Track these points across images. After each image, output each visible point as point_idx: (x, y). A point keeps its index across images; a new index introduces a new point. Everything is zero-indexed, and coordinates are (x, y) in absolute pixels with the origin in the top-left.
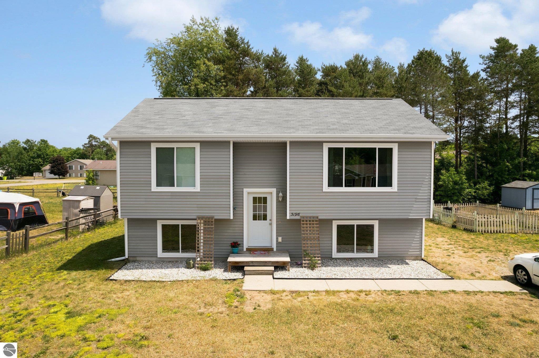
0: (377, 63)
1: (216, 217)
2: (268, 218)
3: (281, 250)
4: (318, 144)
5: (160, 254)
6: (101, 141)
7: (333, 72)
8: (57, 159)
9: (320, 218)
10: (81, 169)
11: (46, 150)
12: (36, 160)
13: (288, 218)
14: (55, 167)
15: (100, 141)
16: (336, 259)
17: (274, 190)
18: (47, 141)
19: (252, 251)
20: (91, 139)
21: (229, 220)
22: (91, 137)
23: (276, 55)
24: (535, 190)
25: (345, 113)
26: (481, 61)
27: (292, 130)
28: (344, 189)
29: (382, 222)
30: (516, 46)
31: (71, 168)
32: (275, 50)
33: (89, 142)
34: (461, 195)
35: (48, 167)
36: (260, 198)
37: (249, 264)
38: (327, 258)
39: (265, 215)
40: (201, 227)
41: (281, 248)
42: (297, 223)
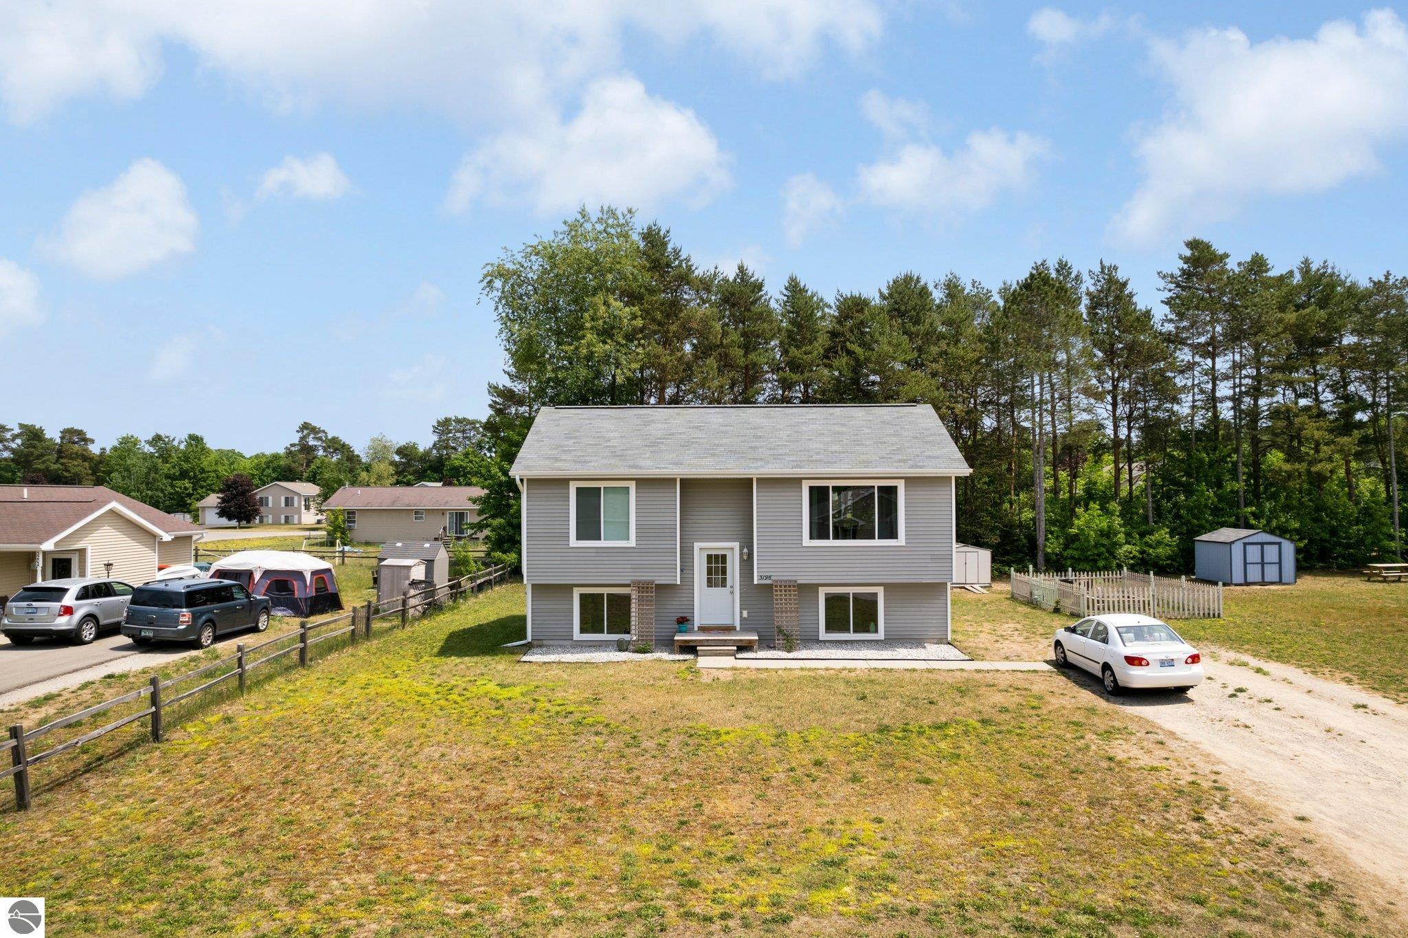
0: (953, 289)
1: (657, 582)
2: (729, 583)
3: (745, 629)
4: (796, 482)
5: (577, 635)
6: (330, 437)
7: (857, 311)
8: (235, 482)
9: (799, 582)
10: (287, 504)
11: (199, 459)
12: (179, 483)
13: (755, 582)
14: (232, 499)
15: (326, 437)
16: (825, 642)
17: (736, 545)
18: (202, 439)
19: (703, 629)
20: (305, 432)
21: (675, 586)
22: (307, 429)
23: (742, 279)
24: (1248, 547)
25: (838, 433)
26: (1161, 283)
27: (760, 463)
28: (831, 542)
29: (889, 587)
30: (1226, 256)
31: (263, 502)
32: (741, 269)
33: (302, 439)
34: (1115, 557)
35: (213, 499)
36: (717, 556)
37: (702, 643)
38: (812, 641)
39: (724, 580)
40: (634, 595)
41: (746, 626)
42: (767, 589)
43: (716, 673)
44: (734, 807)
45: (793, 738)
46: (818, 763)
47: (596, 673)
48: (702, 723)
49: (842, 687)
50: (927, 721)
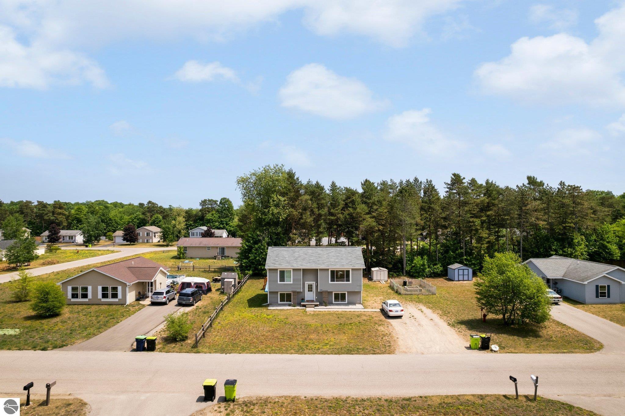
1: (297, 291)
4: (328, 270)
5: (279, 302)
6: (159, 206)
8: (129, 228)
9: (329, 291)
10: (147, 235)
13: (319, 291)
14: (128, 234)
16: (333, 304)
17: (315, 282)
19: (308, 301)
21: (301, 292)
24: (459, 270)
25: (338, 256)
26: (445, 186)
27: (320, 265)
28: (336, 282)
29: (348, 292)
30: (464, 179)
31: (138, 234)
35: (119, 233)
36: (310, 285)
37: (307, 305)
38: (331, 304)
39: (312, 290)
40: (292, 294)
41: (317, 301)
42: (321, 293)
43: (310, 312)
44: (313, 337)
45: (324, 325)
46: (328, 330)
47: (286, 312)
48: (308, 323)
49: (335, 315)
50: (349, 322)
